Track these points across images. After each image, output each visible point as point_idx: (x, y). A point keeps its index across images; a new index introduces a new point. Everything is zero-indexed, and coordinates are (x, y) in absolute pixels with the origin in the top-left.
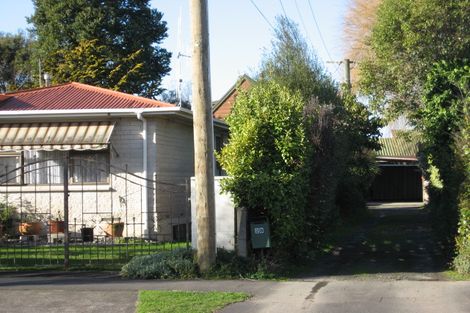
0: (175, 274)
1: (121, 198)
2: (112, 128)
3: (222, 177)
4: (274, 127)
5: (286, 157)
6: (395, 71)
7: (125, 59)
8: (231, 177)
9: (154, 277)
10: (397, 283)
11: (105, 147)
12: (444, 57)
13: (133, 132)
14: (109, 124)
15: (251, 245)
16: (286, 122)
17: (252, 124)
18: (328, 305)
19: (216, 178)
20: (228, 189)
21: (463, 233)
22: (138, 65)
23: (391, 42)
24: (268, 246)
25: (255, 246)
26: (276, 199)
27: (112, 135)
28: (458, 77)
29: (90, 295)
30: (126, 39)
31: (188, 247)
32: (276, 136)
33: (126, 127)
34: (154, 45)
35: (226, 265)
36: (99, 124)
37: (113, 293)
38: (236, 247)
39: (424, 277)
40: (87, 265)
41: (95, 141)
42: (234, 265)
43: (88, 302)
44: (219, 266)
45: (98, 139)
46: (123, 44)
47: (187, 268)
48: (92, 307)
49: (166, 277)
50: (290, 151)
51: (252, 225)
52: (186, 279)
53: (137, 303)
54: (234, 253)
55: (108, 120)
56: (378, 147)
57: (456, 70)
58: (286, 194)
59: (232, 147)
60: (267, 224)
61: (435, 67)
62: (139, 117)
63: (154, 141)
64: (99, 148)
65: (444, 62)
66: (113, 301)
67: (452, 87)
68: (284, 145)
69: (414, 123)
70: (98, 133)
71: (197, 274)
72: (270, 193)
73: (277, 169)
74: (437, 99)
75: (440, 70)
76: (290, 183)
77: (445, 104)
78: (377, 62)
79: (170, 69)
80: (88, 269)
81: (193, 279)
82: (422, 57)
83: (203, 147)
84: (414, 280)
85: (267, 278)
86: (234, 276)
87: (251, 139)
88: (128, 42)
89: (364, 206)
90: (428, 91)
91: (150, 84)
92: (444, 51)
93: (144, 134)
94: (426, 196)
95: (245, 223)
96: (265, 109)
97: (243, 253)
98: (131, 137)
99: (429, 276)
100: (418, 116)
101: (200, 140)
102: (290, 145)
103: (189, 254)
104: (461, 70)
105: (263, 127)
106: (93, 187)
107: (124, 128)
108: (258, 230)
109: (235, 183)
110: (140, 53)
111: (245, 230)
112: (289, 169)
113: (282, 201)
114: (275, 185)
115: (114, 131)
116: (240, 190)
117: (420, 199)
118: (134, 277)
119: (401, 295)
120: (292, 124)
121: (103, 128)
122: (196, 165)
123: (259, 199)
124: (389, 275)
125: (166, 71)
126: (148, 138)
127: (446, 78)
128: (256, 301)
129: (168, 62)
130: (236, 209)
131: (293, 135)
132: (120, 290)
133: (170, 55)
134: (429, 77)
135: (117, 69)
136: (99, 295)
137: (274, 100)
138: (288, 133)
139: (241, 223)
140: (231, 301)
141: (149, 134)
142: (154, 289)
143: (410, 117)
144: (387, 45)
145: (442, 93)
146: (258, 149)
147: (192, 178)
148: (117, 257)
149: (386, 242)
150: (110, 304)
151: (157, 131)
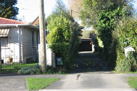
0: (35, 73)
1: (12, 51)
2: (9, 30)
3: (48, 44)
4: (62, 29)
5: (66, 38)
6: (90, 13)
7: (6, 10)
8: (50, 44)
9: (28, 74)
10: (101, 75)
11: (7, 36)
12: (104, 9)
13: (15, 31)
14: (8, 29)
15: (57, 64)
16: (66, 27)
17: (56, 28)
18: (84, 81)
19: (46, 44)
20: (50, 48)
21: (118, 60)
22: (10, 12)
23: (89, 4)
24: (62, 64)
25: (58, 64)
26: (64, 50)
27: (9, 32)
28: (108, 15)
29: (11, 79)
30: (6, 4)
31: (38, 65)
32: (63, 32)
33: (13, 30)
34: (14, 6)
35: (50, 70)
36: (5, 29)
37: (18, 79)
38: (52, 65)
39: (107, 73)
40: (7, 71)
41: (4, 34)
42: (52, 70)
43: (11, 82)
44: (47, 70)
45: (5, 33)
46: (5, 6)
47: (38, 71)
48: (13, 83)
49: (32, 74)
50: (67, 36)
51: (57, 58)
52: (38, 74)
53: (27, 82)
54: (52, 66)
55: (7, 28)
56: (81, 36)
57: (107, 13)
58: (67, 49)
59: (50, 35)
60: (61, 58)
61: (102, 12)
62: (17, 27)
63: (21, 34)
64: (5, 36)
65: (104, 10)
66: (19, 81)
67: (106, 17)
68: (66, 34)
69: (95, 28)
70: (5, 32)
71: (41, 73)
72: (62, 49)
73: (64, 41)
74: (102, 21)
75: (103, 13)
76: (68, 46)
77: (105, 23)
78: (84, 10)
79: (18, 13)
80: (7, 72)
81: (40, 74)
82: (98, 9)
83: (43, 35)
84: (105, 73)
85: (62, 74)
86: (52, 73)
87: (56, 33)
88: (6, 5)
89: (77, 52)
90: (99, 19)
91: (13, 17)
92: (104, 7)
93: (18, 32)
94: (93, 49)
95: (55, 57)
96: (59, 24)
97: (54, 66)
98: (14, 33)
99: (109, 72)
100: (96, 26)
101: (42, 33)
102: (67, 34)
103: (38, 67)
104: (109, 13)
105: (59, 29)
106: (4, 48)
107: (12, 30)
108: (59, 60)
109: (52, 46)
110: (10, 8)
111: (55, 59)
112: (67, 42)
113: (65, 51)
114: (63, 46)
115: (9, 31)
116: (53, 48)
117: (91, 50)
118: (22, 74)
119: (104, 78)
120: (68, 28)
121: (6, 30)
122: (40, 41)
123: (59, 51)
124: (98, 72)
125: (17, 14)
126: (19, 33)
127: (105, 15)
128: (62, 80)
129: (18, 11)
130: (52, 54)
131: (68, 31)
132: (20, 78)
133: (18, 9)
134: (100, 15)
135: (4, 13)
136: (14, 80)
137: (62, 21)
138: (67, 31)
139: (54, 58)
140: (54, 80)
141: (20, 32)
142: (30, 77)
143: (94, 27)
144: (88, 5)
145: (103, 19)
146: (58, 36)
147: (39, 44)
148: (14, 68)
149: (89, 63)
150: (18, 82)
151: (22, 31)
